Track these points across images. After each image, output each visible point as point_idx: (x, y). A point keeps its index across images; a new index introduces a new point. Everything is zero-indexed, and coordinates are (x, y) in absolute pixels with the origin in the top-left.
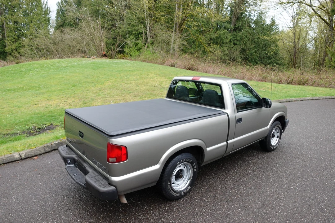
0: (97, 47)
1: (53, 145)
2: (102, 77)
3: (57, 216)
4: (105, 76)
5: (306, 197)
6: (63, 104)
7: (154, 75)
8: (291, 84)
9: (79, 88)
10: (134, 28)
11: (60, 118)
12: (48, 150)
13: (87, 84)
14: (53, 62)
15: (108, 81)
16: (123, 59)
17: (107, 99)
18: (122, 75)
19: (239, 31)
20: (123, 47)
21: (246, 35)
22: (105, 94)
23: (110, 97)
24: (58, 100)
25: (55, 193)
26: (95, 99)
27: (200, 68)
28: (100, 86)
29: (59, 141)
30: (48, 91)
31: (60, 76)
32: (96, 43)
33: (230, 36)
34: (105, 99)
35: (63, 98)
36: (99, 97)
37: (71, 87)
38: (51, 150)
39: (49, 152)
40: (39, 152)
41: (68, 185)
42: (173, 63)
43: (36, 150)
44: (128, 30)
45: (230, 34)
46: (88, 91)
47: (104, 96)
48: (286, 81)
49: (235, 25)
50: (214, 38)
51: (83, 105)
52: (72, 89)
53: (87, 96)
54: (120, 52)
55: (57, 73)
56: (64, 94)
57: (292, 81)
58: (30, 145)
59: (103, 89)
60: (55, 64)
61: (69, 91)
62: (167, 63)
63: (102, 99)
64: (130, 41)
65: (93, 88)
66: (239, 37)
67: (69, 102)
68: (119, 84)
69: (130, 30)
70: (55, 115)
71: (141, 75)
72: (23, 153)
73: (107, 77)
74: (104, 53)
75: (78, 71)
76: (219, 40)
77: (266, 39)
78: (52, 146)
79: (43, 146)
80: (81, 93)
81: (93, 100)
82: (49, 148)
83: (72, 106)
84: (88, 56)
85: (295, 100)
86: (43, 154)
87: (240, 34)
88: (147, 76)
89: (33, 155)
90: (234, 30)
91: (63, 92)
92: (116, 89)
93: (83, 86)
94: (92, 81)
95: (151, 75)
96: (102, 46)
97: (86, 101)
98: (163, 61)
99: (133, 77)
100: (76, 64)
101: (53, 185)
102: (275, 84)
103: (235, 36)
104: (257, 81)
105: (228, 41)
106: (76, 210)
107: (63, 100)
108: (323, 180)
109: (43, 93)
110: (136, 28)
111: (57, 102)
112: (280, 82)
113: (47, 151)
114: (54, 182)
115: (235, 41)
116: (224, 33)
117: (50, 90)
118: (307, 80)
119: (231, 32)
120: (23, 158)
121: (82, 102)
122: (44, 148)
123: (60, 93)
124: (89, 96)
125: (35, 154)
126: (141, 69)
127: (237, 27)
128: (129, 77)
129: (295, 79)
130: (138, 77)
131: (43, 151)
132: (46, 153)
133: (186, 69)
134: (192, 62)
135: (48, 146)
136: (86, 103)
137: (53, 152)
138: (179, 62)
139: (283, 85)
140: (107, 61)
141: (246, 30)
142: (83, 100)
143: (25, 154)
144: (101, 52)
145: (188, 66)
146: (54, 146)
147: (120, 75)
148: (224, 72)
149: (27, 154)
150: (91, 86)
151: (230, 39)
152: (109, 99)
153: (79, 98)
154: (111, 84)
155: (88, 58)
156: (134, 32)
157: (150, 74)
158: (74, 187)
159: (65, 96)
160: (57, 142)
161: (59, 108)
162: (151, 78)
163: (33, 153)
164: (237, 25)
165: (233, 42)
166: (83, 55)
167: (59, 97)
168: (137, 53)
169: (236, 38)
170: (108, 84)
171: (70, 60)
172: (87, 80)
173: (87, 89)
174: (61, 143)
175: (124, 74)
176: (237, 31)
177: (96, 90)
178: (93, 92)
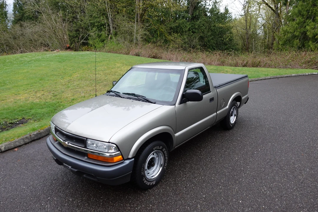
0: (60, 40)
1: (32, 136)
2: (70, 69)
3: (49, 198)
4: (72, 68)
5: (268, 159)
6: (32, 98)
7: (121, 65)
8: (246, 66)
9: (47, 82)
10: (96, 20)
11: (31, 112)
12: (27, 141)
13: (55, 77)
14: (15, 57)
15: (76, 73)
16: (88, 50)
17: (77, 90)
18: (89, 66)
19: (196, 20)
20: (87, 39)
21: (203, 23)
22: (75, 86)
23: (80, 87)
24: (26, 95)
25: (43, 179)
26: (65, 91)
27: (163, 56)
28: (68, 79)
29: (38, 132)
30: (15, 86)
31: (25, 71)
32: (59, 36)
33: (188, 25)
34: (75, 90)
35: (31, 93)
36: (68, 89)
37: (39, 81)
38: (31, 141)
39: (28, 143)
40: (18, 144)
41: (54, 171)
42: (138, 53)
43: (16, 142)
44: (90, 22)
45: (188, 23)
46: (56, 84)
47: (74, 87)
48: (242, 64)
49: (193, 14)
50: (174, 27)
51: (53, 97)
52: (40, 83)
53: (56, 89)
54: (84, 44)
55: (22, 68)
56: (32, 88)
57: (247, 64)
58: (7, 138)
59: (71, 81)
60: (17, 59)
61: (37, 84)
62: (132, 52)
63: (72, 91)
64: (93, 33)
65: (61, 81)
66: (197, 25)
67: (39, 95)
68: (87, 75)
69: (92, 21)
70: (26, 109)
71: (108, 66)
72: (2, 146)
73: (74, 69)
74: (68, 46)
75: (43, 65)
76: (179, 29)
77: (222, 26)
79: (22, 137)
80: (50, 86)
81: (63, 92)
82: (28, 139)
83: (42, 99)
84: (52, 50)
85: (251, 80)
86: (22, 145)
87: (198, 22)
88: (114, 66)
89: (13, 147)
90: (192, 19)
91: (31, 86)
92: (85, 80)
93: (51, 79)
94: (60, 74)
95: (118, 65)
96: (65, 39)
97: (56, 93)
98: (127, 51)
99: (100, 68)
100: (40, 57)
101: (39, 172)
102: (233, 68)
103: (193, 25)
104: (216, 65)
105: (187, 29)
106: (67, 191)
107: (32, 94)
108: (280, 144)
109: (9, 89)
110: (98, 20)
111: (26, 96)
112: (236, 65)
114: (40, 169)
115: (194, 30)
116: (183, 22)
117: (16, 85)
118: (260, 63)
119: (190, 21)
120: (3, 151)
121: (52, 95)
122: (23, 139)
123: (28, 88)
124: (58, 89)
125: (14, 146)
126: (108, 60)
127: (194, 16)
129: (249, 62)
130: (106, 67)
131: (22, 143)
132: (26, 144)
133: (151, 58)
134: (155, 51)
135: (27, 138)
136: (56, 96)
137: (33, 142)
138: (143, 52)
139: (239, 68)
140: (73, 53)
141: (203, 18)
142: (52, 92)
143: (4, 146)
144: (65, 45)
145: (153, 55)
146: (33, 137)
147: (87, 66)
148: (186, 59)
149: (7, 147)
150: (59, 79)
151: (189, 28)
152: (80, 90)
153: (49, 91)
154: (79, 75)
155: (52, 51)
156: (96, 24)
157: (116, 64)
158: (61, 171)
159: (33, 90)
160: (36, 133)
161: (28, 102)
162: (118, 68)
163: (12, 145)
165: (191, 31)
166: (46, 48)
167: (27, 91)
168: (101, 44)
169: (194, 27)
170: (76, 76)
171: (33, 54)
172: (54, 73)
173: (55, 82)
174: (40, 134)
175: (91, 65)
176: (195, 20)
177: (65, 82)
178: (62, 84)
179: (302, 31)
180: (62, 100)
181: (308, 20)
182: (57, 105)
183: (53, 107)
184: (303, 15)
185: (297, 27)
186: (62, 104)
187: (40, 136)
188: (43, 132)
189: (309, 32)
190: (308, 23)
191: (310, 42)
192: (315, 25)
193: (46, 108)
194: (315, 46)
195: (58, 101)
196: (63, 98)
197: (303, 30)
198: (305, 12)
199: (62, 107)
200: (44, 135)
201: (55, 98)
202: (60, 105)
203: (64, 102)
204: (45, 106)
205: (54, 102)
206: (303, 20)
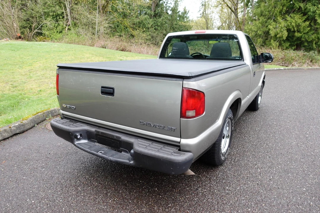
0: (8, 27)
1: (13, 128)
2: (28, 58)
4: (31, 57)
7: (90, 55)
10: (51, 9)
12: (6, 135)
13: (10, 66)
15: (36, 63)
16: (44, 41)
17: (42, 80)
18: (52, 55)
19: (159, 17)
21: (165, 21)
22: (39, 76)
23: (46, 78)
25: (59, 186)
26: (27, 81)
28: (28, 68)
29: (20, 123)
32: (6, 23)
33: (151, 22)
34: (40, 81)
36: (31, 79)
38: (11, 135)
39: (8, 138)
41: (70, 173)
42: (104, 45)
44: (44, 10)
45: (151, 20)
46: (14, 74)
47: (38, 78)
49: (155, 11)
50: (136, 23)
51: (13, 89)
53: (14, 79)
59: (33, 71)
62: (97, 45)
63: (36, 81)
64: (49, 23)
65: (19, 70)
66: (159, 22)
69: (46, 10)
71: (76, 56)
73: (34, 58)
74: (19, 35)
76: (142, 25)
77: (184, 25)
78: (11, 130)
80: (6, 76)
81: (25, 83)
82: (8, 132)
87: (160, 20)
88: (83, 56)
90: (154, 16)
92: (51, 70)
93: (5, 68)
94: (16, 63)
95: (88, 55)
96: (15, 27)
97: (15, 84)
98: (92, 43)
99: (67, 57)
101: (47, 177)
103: (155, 22)
105: (150, 26)
110: (54, 9)
113: (6, 137)
114: (46, 172)
115: (156, 27)
116: (146, 18)
119: (152, 18)
121: (10, 86)
124: (18, 79)
126: (73, 50)
127: (157, 13)
128: (61, 57)
130: (73, 57)
132: (5, 139)
133: (120, 50)
134: (125, 44)
135: (5, 130)
136: (16, 87)
137: (14, 137)
138: (109, 43)
141: (165, 16)
142: (10, 83)
144: (14, 34)
145: (121, 48)
146: (14, 130)
147: (50, 55)
150: (16, 68)
151: (152, 24)
152: (46, 80)
153: (5, 82)
154: (41, 65)
156: (51, 14)
157: (85, 54)
160: (17, 124)
162: (88, 58)
164: (156, 11)
165: (154, 28)
168: (59, 35)
169: (156, 24)
170: (38, 65)
172: (7, 62)
173: (11, 71)
174: (23, 125)
175: (54, 54)
176: (157, 18)
177: (25, 72)
178: (22, 74)
179: (264, 31)
180: (25, 92)
181: (269, 20)
182: (20, 97)
183: (15, 100)
184: (265, 16)
185: (260, 26)
186: (26, 96)
187: (24, 129)
188: (27, 124)
189: (271, 31)
190: (270, 23)
191: (272, 41)
192: (276, 25)
193: (5, 100)
194: (276, 45)
195: (20, 93)
196: (27, 89)
197: (265, 29)
198: (267, 13)
199: (27, 99)
200: (28, 127)
201: (15, 90)
202: (23, 97)
203: (28, 94)
204: (3, 98)
205: (15, 93)
206: (266, 19)
